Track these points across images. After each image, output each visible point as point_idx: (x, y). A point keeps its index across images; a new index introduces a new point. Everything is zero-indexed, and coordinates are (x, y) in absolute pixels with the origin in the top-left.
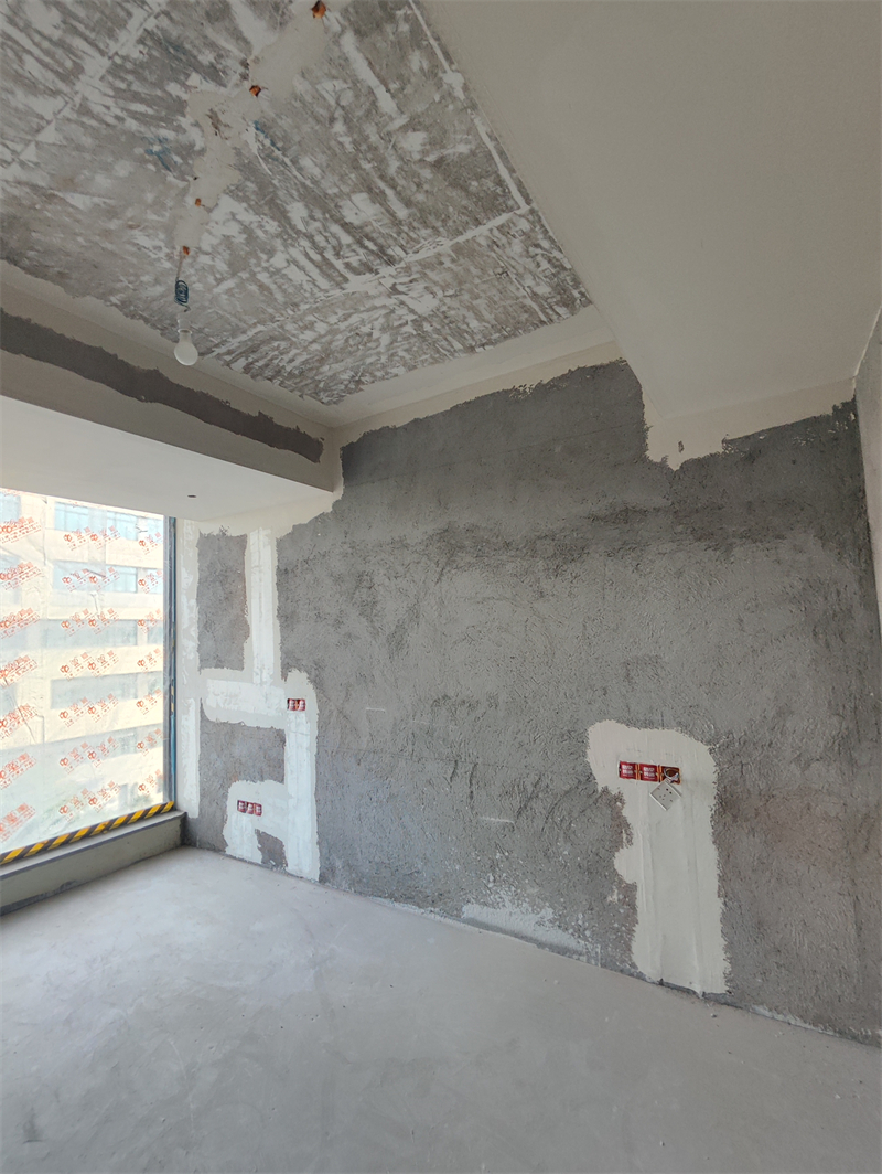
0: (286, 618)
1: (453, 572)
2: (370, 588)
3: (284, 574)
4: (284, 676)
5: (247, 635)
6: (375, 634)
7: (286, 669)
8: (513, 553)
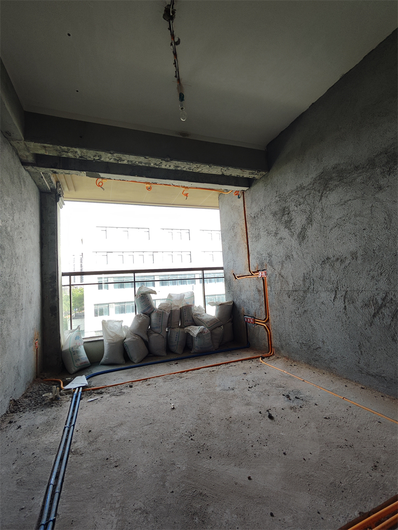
0: (256, 237)
1: (328, 193)
2: (288, 214)
3: (254, 219)
6: (292, 235)
8: (360, 171)
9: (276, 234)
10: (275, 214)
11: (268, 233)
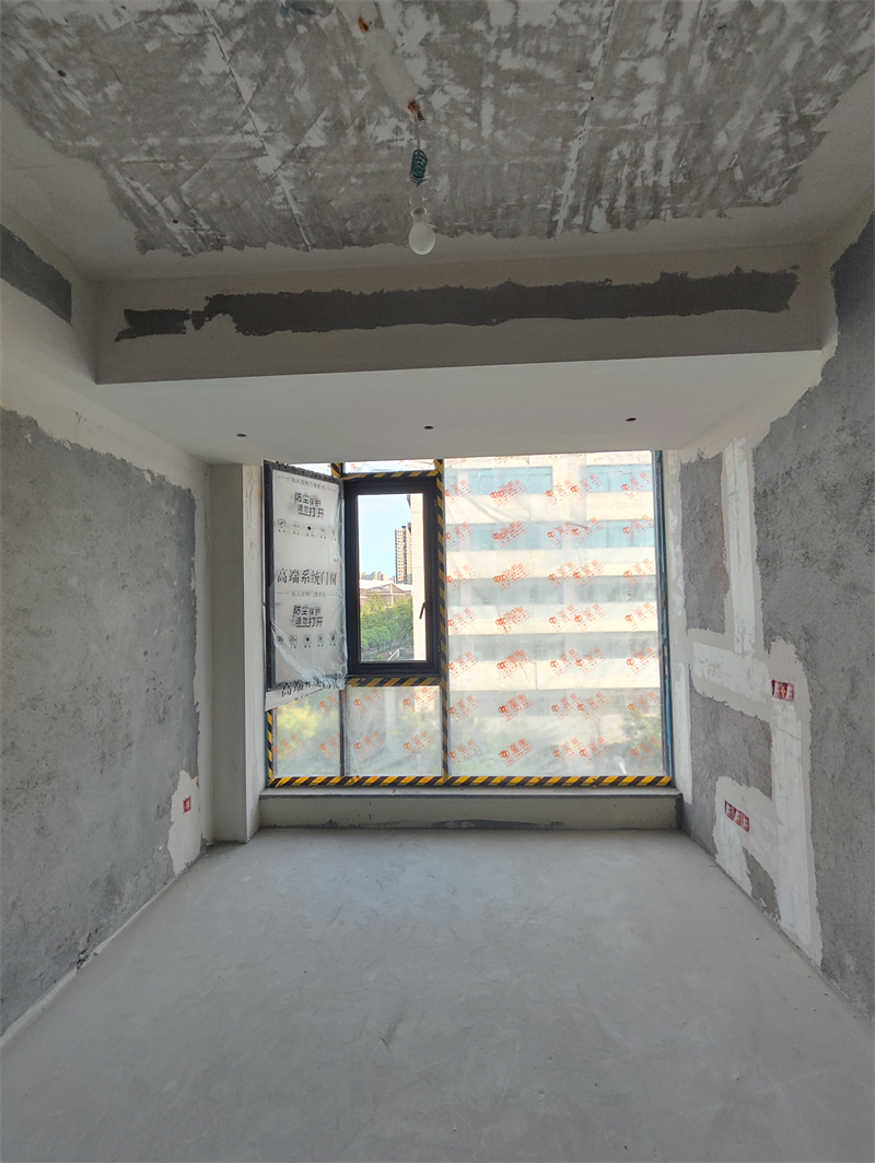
0: (767, 562)
3: (763, 499)
4: (768, 647)
5: (727, 587)
7: (769, 636)
9: (836, 567)
10: (833, 493)
11: (806, 556)
